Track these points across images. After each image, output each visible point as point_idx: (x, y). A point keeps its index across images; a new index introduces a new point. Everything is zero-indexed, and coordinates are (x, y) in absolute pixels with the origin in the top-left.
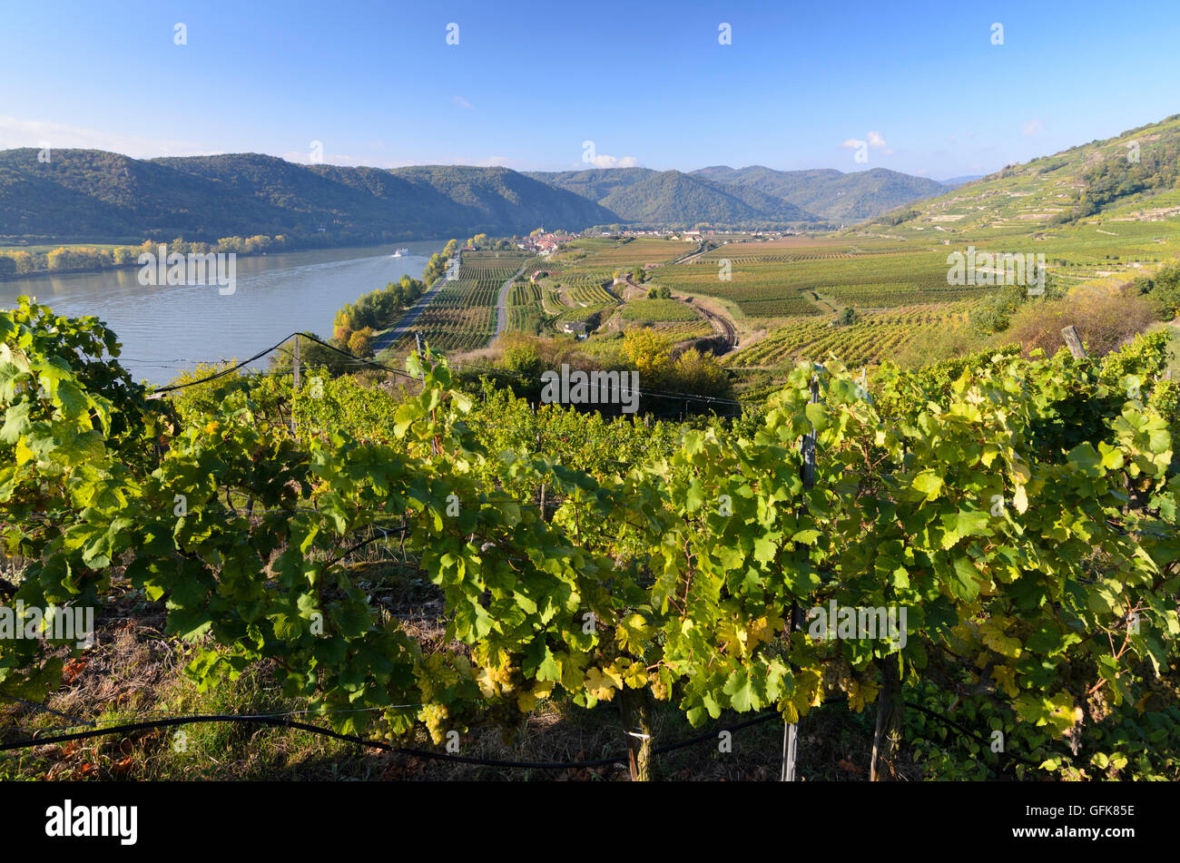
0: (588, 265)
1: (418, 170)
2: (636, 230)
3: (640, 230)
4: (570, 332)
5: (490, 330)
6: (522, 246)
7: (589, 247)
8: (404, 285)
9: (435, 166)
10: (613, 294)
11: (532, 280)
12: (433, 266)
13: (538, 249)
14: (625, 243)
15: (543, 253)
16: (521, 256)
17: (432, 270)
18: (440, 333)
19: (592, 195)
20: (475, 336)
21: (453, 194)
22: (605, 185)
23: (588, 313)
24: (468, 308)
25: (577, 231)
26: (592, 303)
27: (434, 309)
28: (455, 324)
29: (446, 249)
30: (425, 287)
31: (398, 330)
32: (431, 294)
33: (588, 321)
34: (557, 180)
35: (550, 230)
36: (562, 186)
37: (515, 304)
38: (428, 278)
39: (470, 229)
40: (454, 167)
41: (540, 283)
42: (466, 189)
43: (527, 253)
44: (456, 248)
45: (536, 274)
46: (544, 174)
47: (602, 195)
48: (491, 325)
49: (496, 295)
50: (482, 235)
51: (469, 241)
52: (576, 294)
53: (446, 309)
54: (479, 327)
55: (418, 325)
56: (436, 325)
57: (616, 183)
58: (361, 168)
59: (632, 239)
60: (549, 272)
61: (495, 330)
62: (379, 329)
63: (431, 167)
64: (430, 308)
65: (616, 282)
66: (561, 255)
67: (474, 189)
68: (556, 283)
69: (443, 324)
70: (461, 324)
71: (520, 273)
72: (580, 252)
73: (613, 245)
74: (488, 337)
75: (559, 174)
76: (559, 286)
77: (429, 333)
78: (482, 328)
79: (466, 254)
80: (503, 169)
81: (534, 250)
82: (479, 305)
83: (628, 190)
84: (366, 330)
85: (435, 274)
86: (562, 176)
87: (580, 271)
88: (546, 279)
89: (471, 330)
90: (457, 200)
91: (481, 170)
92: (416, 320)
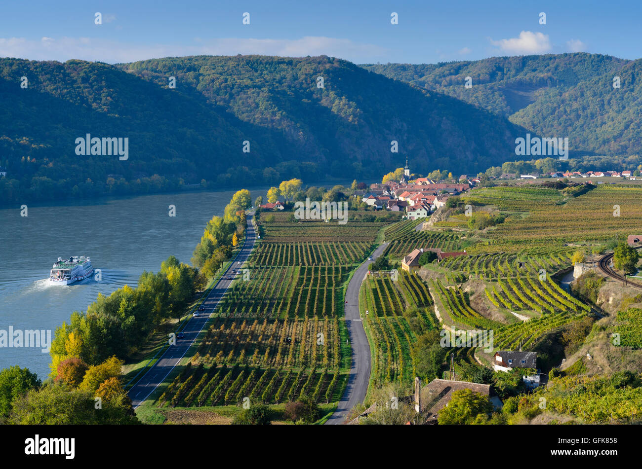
0: (509, 237)
1: (175, 66)
2: (586, 170)
3: (594, 169)
4: (505, 369)
5: (341, 365)
6: (371, 202)
7: (506, 204)
8: (170, 277)
9: (205, 58)
10: (576, 295)
11: (405, 266)
12: (214, 241)
13: (402, 205)
14: (576, 194)
15: (415, 215)
16: (373, 219)
17: (211, 248)
18: (247, 371)
19: (496, 104)
20: (316, 376)
21: (237, 107)
22: (521, 85)
23: (538, 333)
24: (291, 321)
25: (472, 173)
26: (538, 312)
27: (228, 322)
28: (273, 353)
29: (229, 208)
30: (204, 281)
31: (164, 363)
32: (215, 293)
33: (540, 348)
34: (428, 78)
35: (419, 171)
36: (439, 89)
37: (380, 314)
38: (208, 264)
39: (267, 171)
40: (239, 58)
41: (424, 271)
42: (262, 99)
43: (383, 214)
44: (249, 205)
45: (414, 254)
46: (404, 68)
47: (516, 104)
48: (341, 355)
49: (339, 296)
50: (295, 182)
51: (271, 192)
52: (503, 293)
53: (250, 322)
54: (319, 358)
55: (203, 354)
56: (237, 354)
57: (542, 83)
58: (74, 64)
59: (590, 187)
60: (439, 251)
61: (352, 364)
62: (128, 361)
63: (197, 58)
64: (218, 322)
65: (578, 272)
66: (453, 219)
67: (277, 98)
68: (458, 273)
69: (249, 352)
70: (285, 352)
71: (377, 254)
72: (490, 212)
73: (554, 199)
74: (340, 377)
75: (433, 67)
76: (465, 279)
77: (225, 371)
78: (325, 361)
79: (267, 217)
80: (331, 61)
81: (396, 209)
82: (311, 315)
83: (566, 95)
84: (111, 363)
85: (218, 255)
86: (438, 71)
87: (497, 249)
88: (435, 265)
89: (306, 364)
90: (244, 117)
91: (290, 62)
92: (194, 343)
